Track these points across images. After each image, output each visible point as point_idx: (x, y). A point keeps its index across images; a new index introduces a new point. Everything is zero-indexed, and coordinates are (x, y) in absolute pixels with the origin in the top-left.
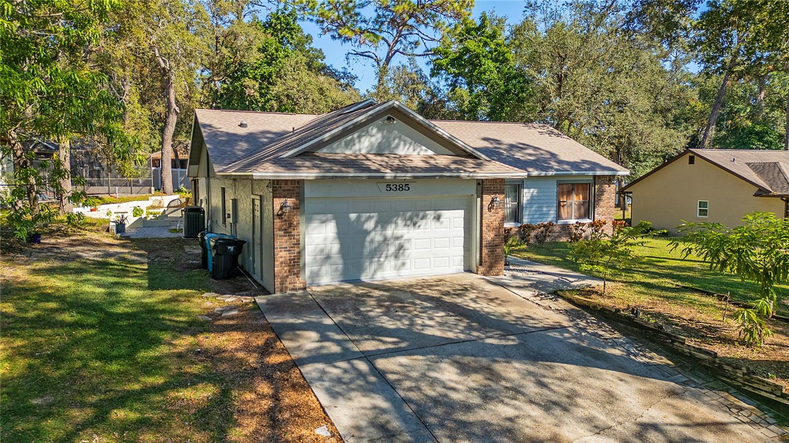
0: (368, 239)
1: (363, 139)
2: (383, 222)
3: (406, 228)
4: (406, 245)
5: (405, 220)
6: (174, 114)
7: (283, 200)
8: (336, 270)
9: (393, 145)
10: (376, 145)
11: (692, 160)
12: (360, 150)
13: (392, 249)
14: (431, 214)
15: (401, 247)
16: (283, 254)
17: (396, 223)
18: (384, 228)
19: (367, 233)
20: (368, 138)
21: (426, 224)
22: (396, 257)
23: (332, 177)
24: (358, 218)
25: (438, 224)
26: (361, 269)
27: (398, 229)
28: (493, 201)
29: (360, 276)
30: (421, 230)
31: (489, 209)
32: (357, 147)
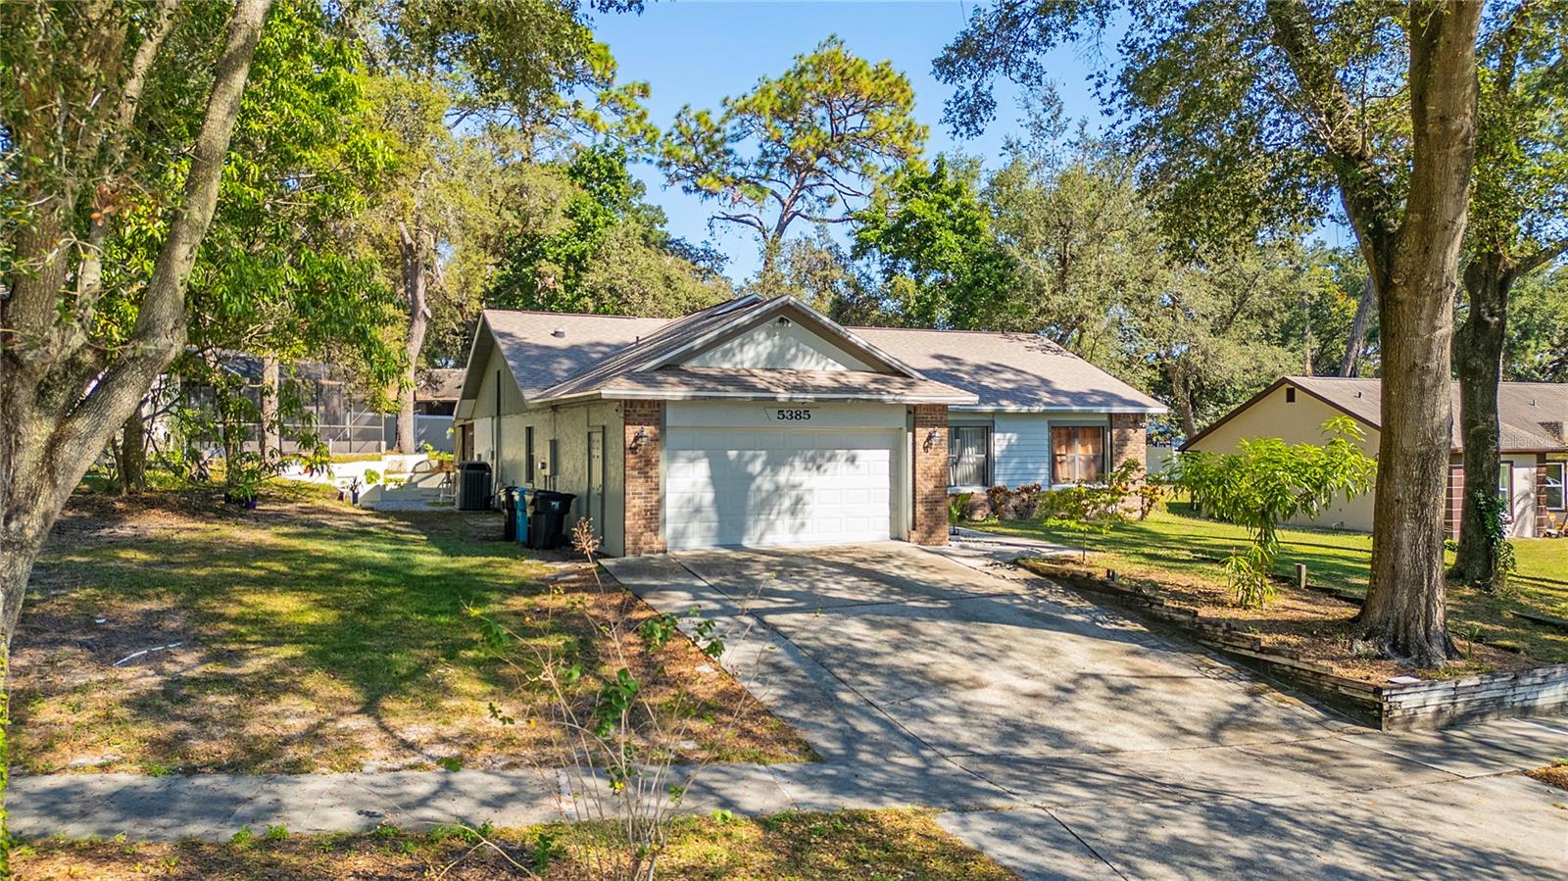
0: (753, 486)
1: (746, 348)
2: (775, 463)
3: (806, 473)
4: (807, 498)
5: (806, 461)
6: (422, 320)
7: (638, 428)
8: (709, 529)
9: (788, 357)
10: (764, 356)
11: (1291, 397)
12: (742, 363)
13: (787, 503)
14: (842, 454)
15: (798, 500)
16: (637, 502)
17: (792, 465)
18: (775, 472)
19: (752, 478)
20: (753, 347)
21: (836, 468)
22: (793, 512)
23: (705, 398)
24: (740, 456)
25: (851, 469)
26: (741, 529)
27: (797, 474)
28: (930, 437)
29: (741, 539)
30: (827, 477)
31: (925, 448)
32: (738, 358)
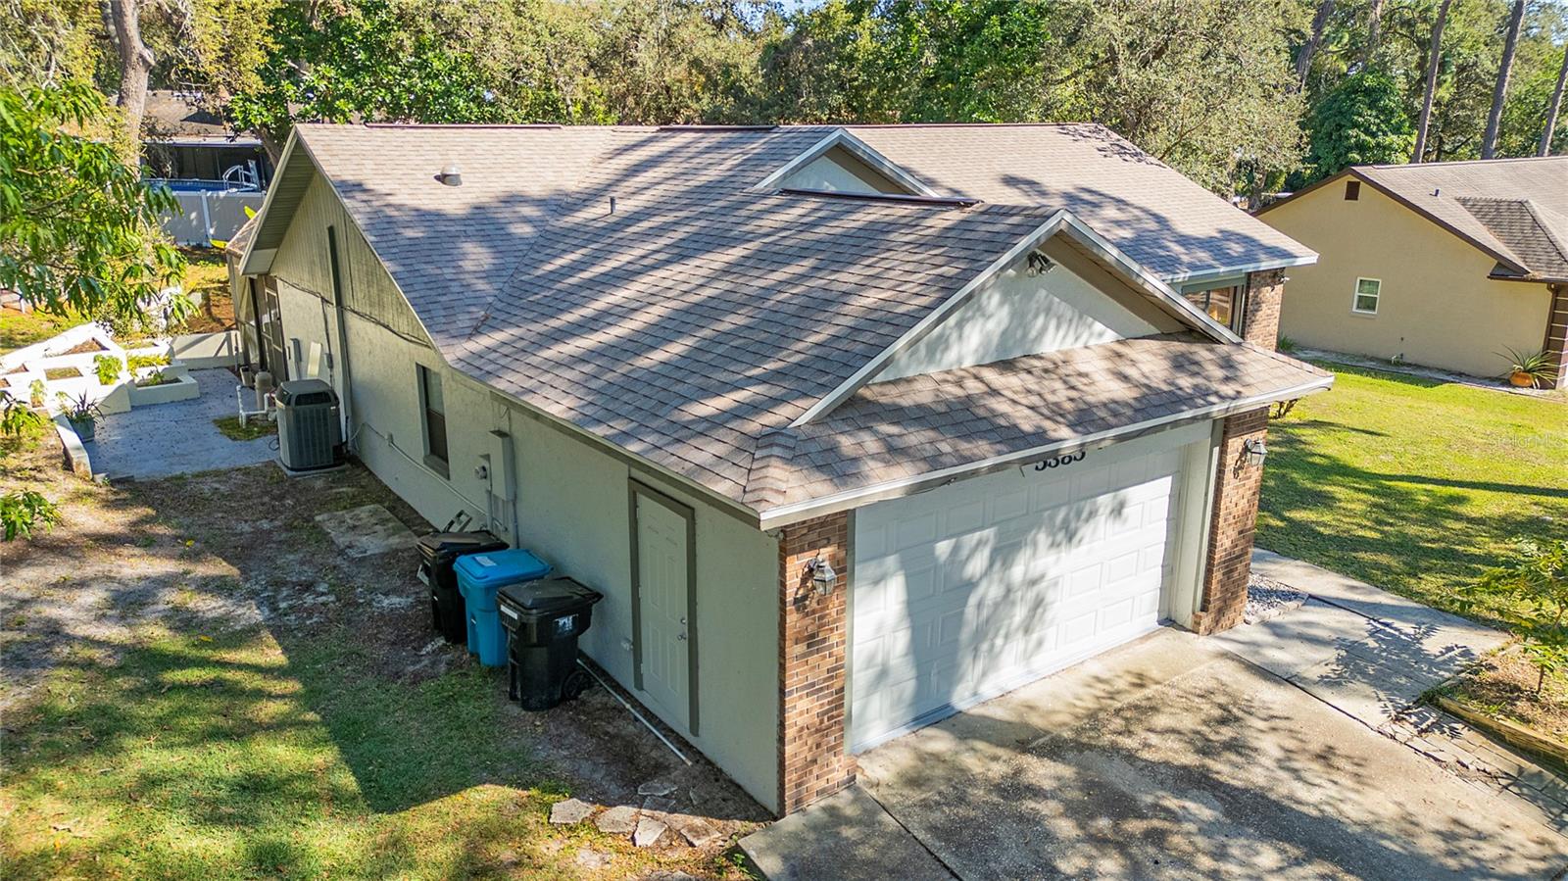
0: (973, 600)
1: (968, 329)
3: (1053, 551)
4: (1050, 596)
5: (1052, 533)
7: (807, 557)
8: (900, 699)
9: (1033, 334)
10: (995, 340)
11: (1352, 192)
12: (960, 361)
13: (1020, 613)
14: (1105, 501)
15: (1039, 603)
16: (804, 704)
17: (1035, 544)
18: (1007, 564)
19: (971, 585)
20: (980, 321)
21: (1094, 531)
22: (1027, 630)
24: (956, 550)
25: (1118, 526)
26: (951, 674)
27: (1041, 560)
28: (1246, 449)
30: (1084, 548)
31: (1236, 472)
32: (951, 356)
